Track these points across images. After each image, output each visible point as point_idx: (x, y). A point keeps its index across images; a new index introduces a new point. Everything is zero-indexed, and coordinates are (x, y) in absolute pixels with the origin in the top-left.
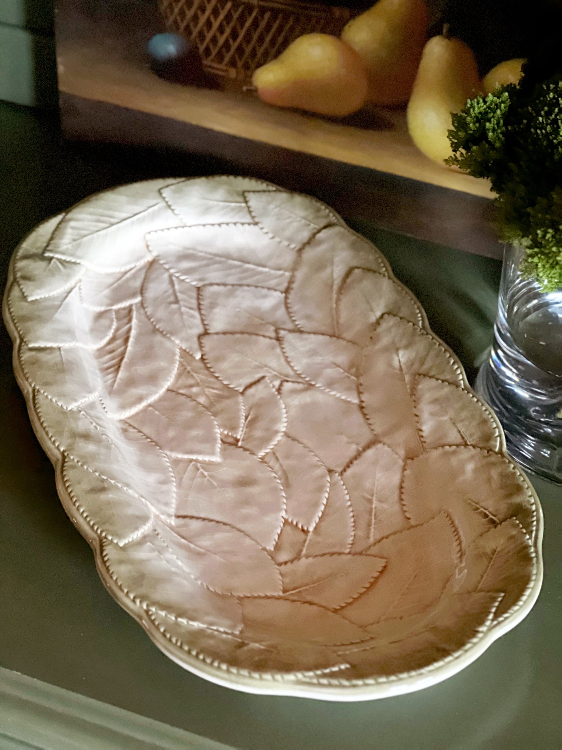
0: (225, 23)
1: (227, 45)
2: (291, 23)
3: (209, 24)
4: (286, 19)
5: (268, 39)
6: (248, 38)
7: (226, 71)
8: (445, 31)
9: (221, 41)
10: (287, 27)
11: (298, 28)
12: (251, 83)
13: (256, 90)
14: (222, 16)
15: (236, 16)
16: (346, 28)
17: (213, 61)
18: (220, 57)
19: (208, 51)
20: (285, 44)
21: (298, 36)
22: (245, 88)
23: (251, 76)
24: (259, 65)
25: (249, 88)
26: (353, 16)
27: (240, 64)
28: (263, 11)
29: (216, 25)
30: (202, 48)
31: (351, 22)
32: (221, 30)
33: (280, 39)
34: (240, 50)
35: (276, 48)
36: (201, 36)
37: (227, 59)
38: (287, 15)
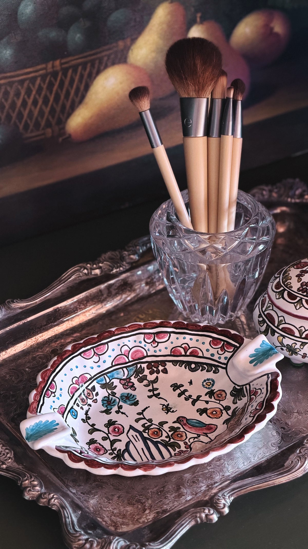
0: (37, 97)
1: (41, 113)
2: (88, 70)
3: (24, 104)
4: (84, 68)
5: (72, 92)
6: (57, 98)
7: (43, 134)
8: (198, 19)
9: (36, 112)
10: (86, 74)
11: (95, 71)
12: (64, 133)
13: (70, 136)
14: (34, 92)
15: (45, 87)
16: (130, 51)
17: (32, 131)
18: (37, 125)
19: (26, 126)
20: (87, 88)
21: (95, 78)
22: (60, 139)
23: (64, 128)
24: (69, 115)
25: (64, 137)
26: (134, 40)
27: (53, 122)
28: (65, 71)
29: (30, 101)
30: (21, 127)
31: (132, 48)
32: (35, 103)
33: (82, 87)
34: (53, 111)
35: (80, 95)
36: (20, 116)
37: (43, 123)
38: (84, 65)
